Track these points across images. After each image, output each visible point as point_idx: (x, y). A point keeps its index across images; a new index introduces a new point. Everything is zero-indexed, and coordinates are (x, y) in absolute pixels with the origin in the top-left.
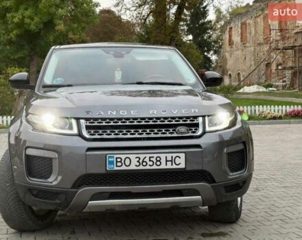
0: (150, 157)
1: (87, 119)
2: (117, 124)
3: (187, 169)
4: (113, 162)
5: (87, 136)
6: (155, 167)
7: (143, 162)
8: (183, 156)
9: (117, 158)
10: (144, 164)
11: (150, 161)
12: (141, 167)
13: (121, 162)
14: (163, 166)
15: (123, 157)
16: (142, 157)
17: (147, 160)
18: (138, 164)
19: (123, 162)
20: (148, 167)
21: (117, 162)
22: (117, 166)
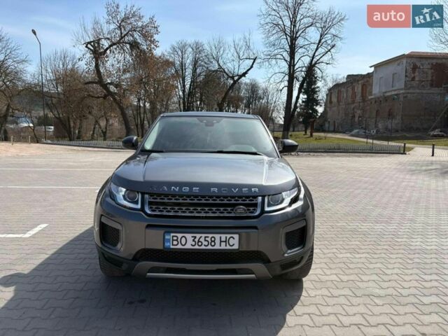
0: (205, 237)
1: (151, 195)
2: (178, 201)
3: (240, 250)
4: (169, 240)
5: (149, 212)
6: (210, 247)
7: (199, 241)
8: (236, 236)
9: (173, 236)
10: (200, 244)
11: (205, 240)
12: (197, 247)
13: (177, 240)
14: (217, 247)
15: (180, 235)
16: (198, 236)
17: (202, 240)
18: (194, 243)
19: (179, 240)
20: (203, 247)
21: (173, 240)
22: (173, 245)
